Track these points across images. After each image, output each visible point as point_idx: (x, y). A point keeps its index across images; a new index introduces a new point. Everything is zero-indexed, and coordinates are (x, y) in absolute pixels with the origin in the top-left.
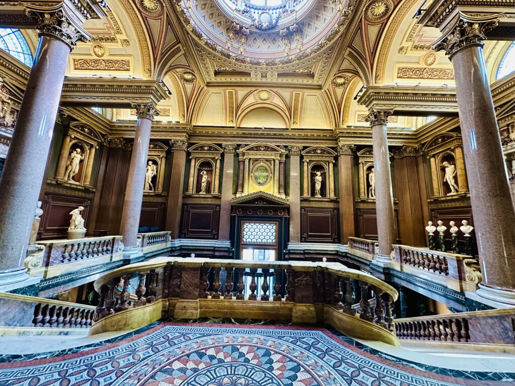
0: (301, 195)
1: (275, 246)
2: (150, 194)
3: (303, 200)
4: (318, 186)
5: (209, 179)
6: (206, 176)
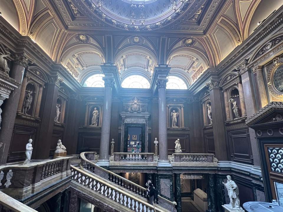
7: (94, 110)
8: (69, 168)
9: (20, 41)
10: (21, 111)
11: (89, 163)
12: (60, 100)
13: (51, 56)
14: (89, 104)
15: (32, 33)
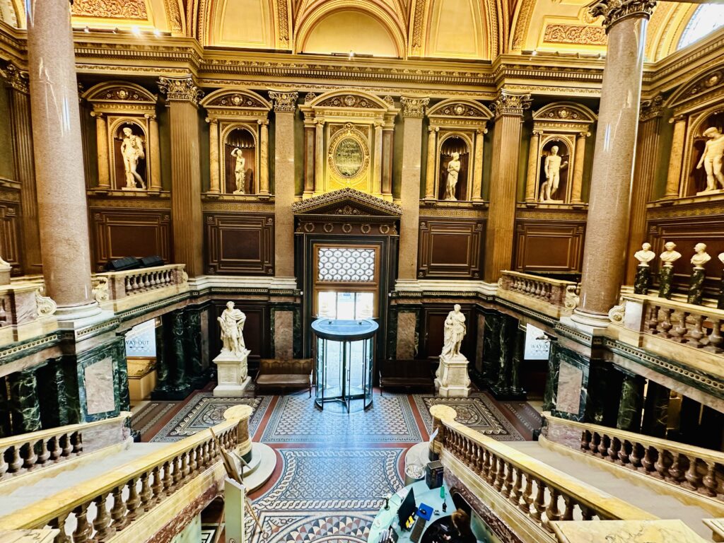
0: (421, 198)
1: (375, 286)
2: (138, 195)
3: (425, 206)
4: (452, 181)
5: (250, 167)
6: (243, 160)
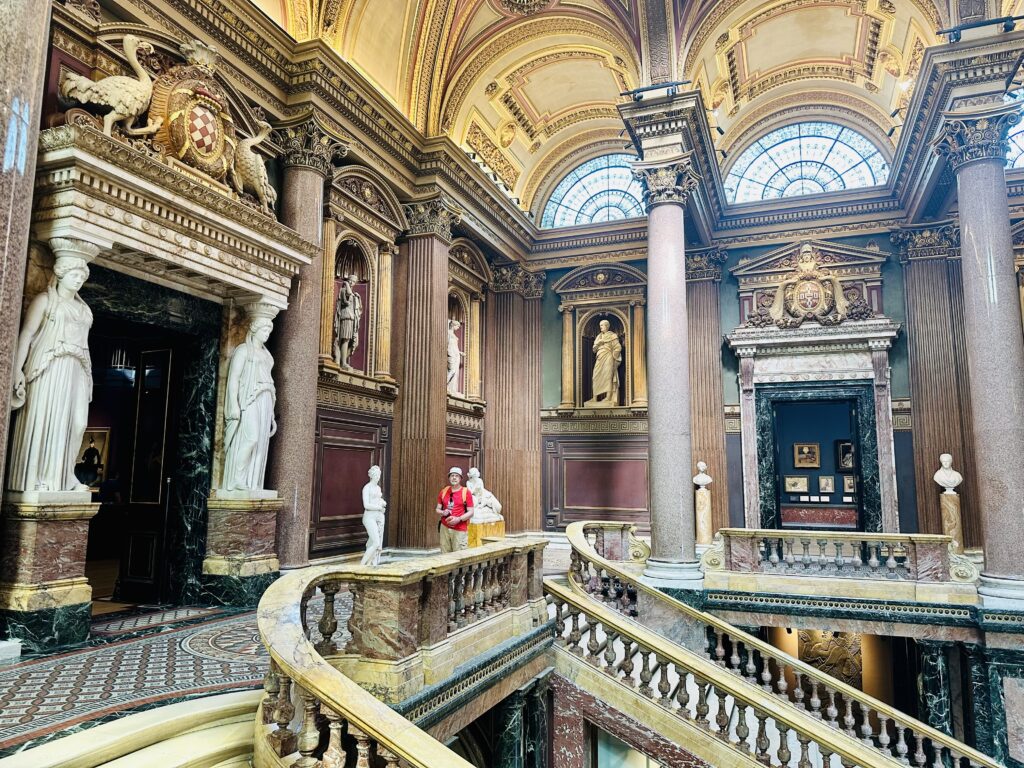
7: (598, 331)
8: (536, 588)
9: (295, 69)
10: (330, 357)
11: (610, 570)
12: (457, 299)
13: (406, 108)
14: (575, 307)
15: (328, 25)
